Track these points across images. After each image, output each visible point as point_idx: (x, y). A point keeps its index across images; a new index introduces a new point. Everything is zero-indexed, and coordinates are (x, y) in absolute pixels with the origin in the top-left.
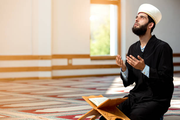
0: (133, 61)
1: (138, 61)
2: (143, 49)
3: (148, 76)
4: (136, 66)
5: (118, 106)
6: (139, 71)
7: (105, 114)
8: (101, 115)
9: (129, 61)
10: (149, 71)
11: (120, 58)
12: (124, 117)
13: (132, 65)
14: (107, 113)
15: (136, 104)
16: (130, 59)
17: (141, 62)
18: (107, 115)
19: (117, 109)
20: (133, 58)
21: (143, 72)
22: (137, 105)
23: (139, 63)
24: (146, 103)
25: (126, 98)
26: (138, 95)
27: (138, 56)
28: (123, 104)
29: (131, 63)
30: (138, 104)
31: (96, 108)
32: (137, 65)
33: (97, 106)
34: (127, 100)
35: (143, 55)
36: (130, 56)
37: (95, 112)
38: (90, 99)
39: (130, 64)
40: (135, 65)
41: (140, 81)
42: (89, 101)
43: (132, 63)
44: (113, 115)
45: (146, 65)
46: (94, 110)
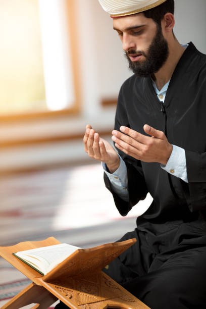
2: (162, 94)
3: (184, 177)
4: (144, 155)
5: (107, 267)
7: (71, 298)
8: (56, 299)
9: (122, 143)
10: (185, 164)
11: (95, 137)
12: (129, 302)
14: (74, 293)
15: (163, 258)
16: (124, 137)
17: (158, 141)
18: (78, 300)
19: (106, 275)
20: (133, 132)
21: (167, 168)
22: (165, 261)
23: (151, 145)
25: (130, 241)
27: (146, 127)
28: (122, 260)
29: (128, 150)
31: (41, 282)
32: (147, 151)
33: (42, 275)
34: (132, 246)
35: (164, 112)
37: (38, 295)
38: (18, 254)
39: (126, 152)
40: (140, 153)
42: (15, 259)
43: (132, 148)
44: (96, 298)
46: (35, 286)
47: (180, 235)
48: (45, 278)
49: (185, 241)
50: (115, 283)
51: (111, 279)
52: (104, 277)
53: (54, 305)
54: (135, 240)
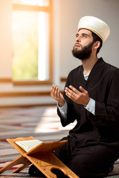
0: (74, 94)
1: (81, 94)
2: (86, 77)
3: (93, 112)
4: (77, 100)
5: (54, 151)
6: (82, 107)
7: (37, 163)
8: (31, 163)
9: (69, 93)
10: (95, 107)
11: (56, 89)
12: (62, 167)
13: (72, 99)
14: (39, 161)
15: (78, 149)
16: (70, 91)
17: (84, 94)
18: (40, 164)
19: (54, 155)
20: (74, 89)
21: (87, 108)
22: (79, 151)
23: (81, 96)
24: (92, 148)
25: (65, 141)
26: (80, 137)
27: (80, 87)
28: (61, 148)
29: (71, 97)
30: (81, 149)
31: (25, 155)
32: (79, 98)
33: (26, 152)
34: (65, 143)
35: (86, 85)
36: (70, 86)
37: (24, 161)
38: (16, 142)
39: (70, 97)
40: (76, 99)
41: (83, 119)
42: (15, 145)
43: (73, 96)
44: (48, 164)
45: (91, 99)
46: (22, 157)
47: (87, 139)
48: (27, 154)
49: (88, 143)
50: (57, 158)
51: (56, 157)
52: (52, 155)
53: (30, 166)
54: (67, 141)
